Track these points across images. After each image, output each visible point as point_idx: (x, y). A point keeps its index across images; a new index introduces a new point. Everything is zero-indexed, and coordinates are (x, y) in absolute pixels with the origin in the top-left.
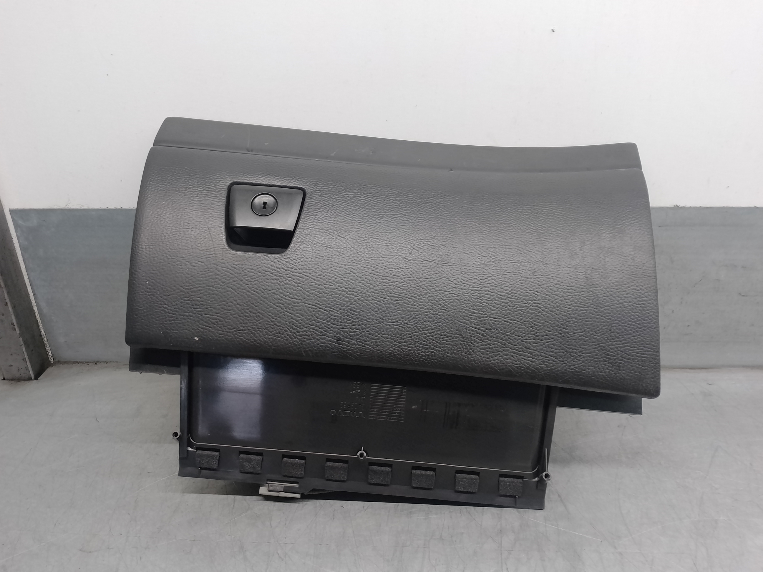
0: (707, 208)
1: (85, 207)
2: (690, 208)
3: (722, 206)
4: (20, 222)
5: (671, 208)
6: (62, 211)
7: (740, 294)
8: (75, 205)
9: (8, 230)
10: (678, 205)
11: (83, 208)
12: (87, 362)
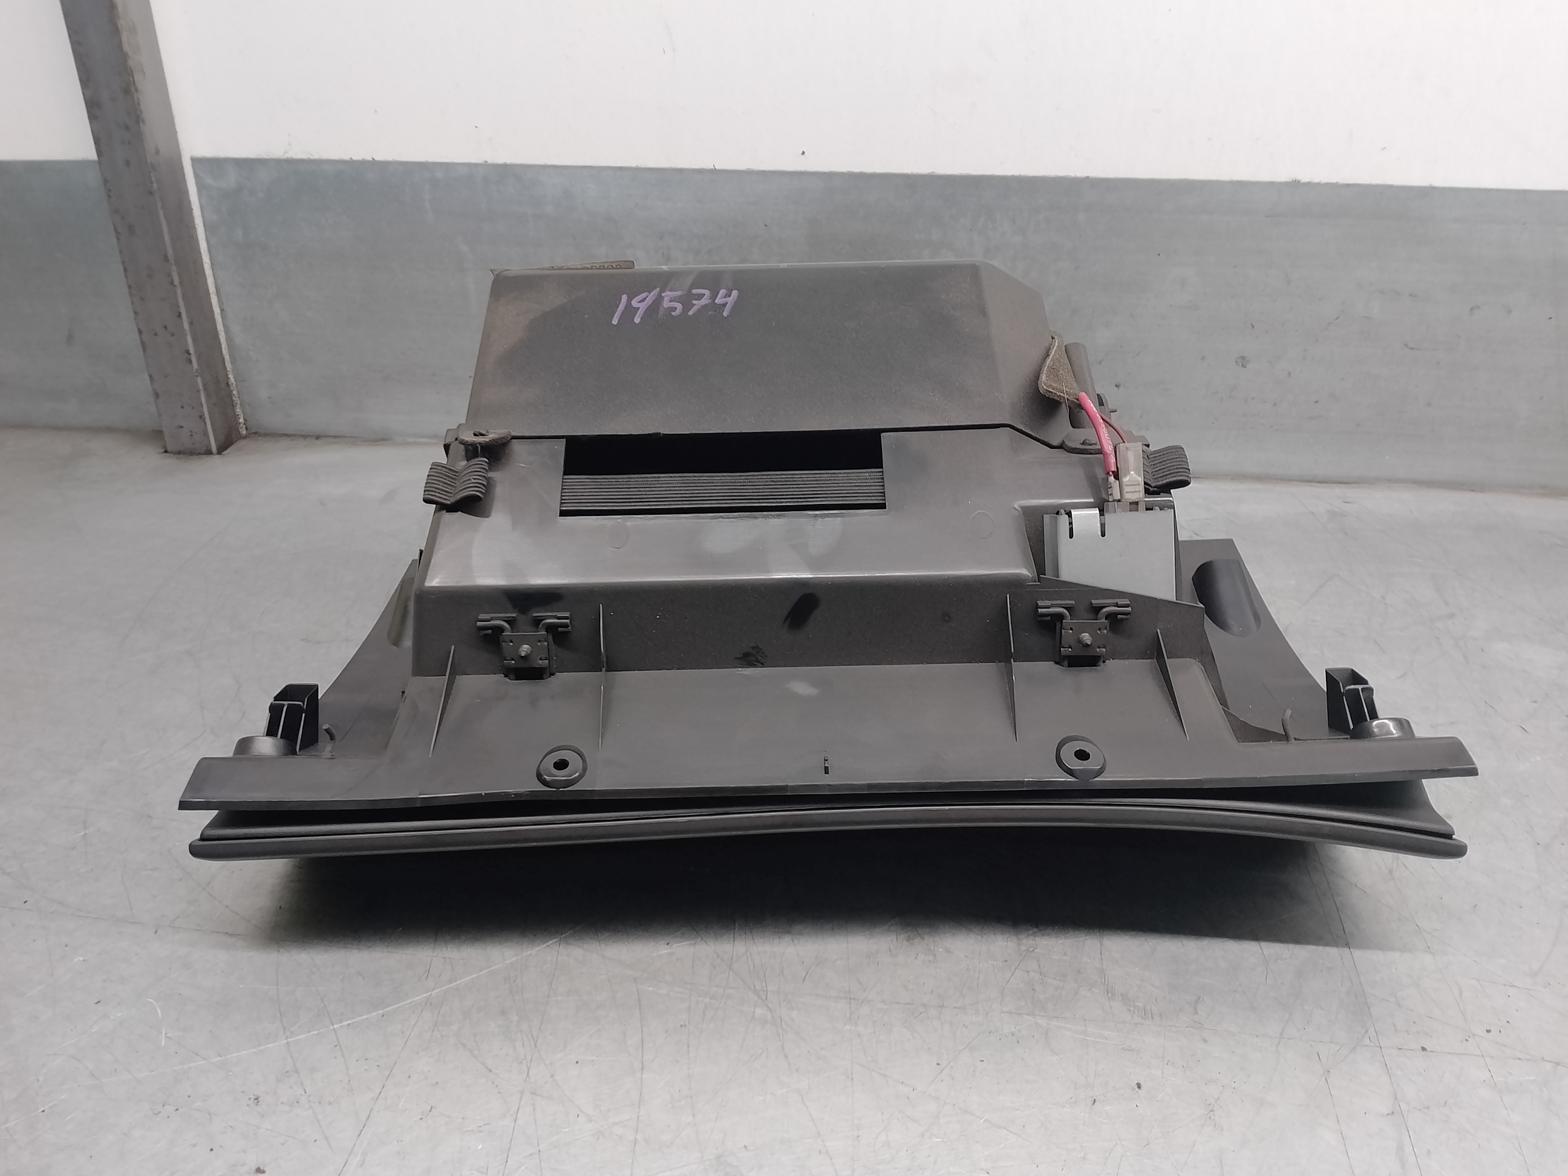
0: (1348, 185)
1: (315, 156)
2: (1318, 184)
3: (1375, 182)
4: (209, 181)
5: (1286, 184)
6: (279, 162)
7: (1406, 345)
8: (298, 152)
9: (185, 192)
10: (1299, 178)
11: (312, 158)
12: (303, 436)
